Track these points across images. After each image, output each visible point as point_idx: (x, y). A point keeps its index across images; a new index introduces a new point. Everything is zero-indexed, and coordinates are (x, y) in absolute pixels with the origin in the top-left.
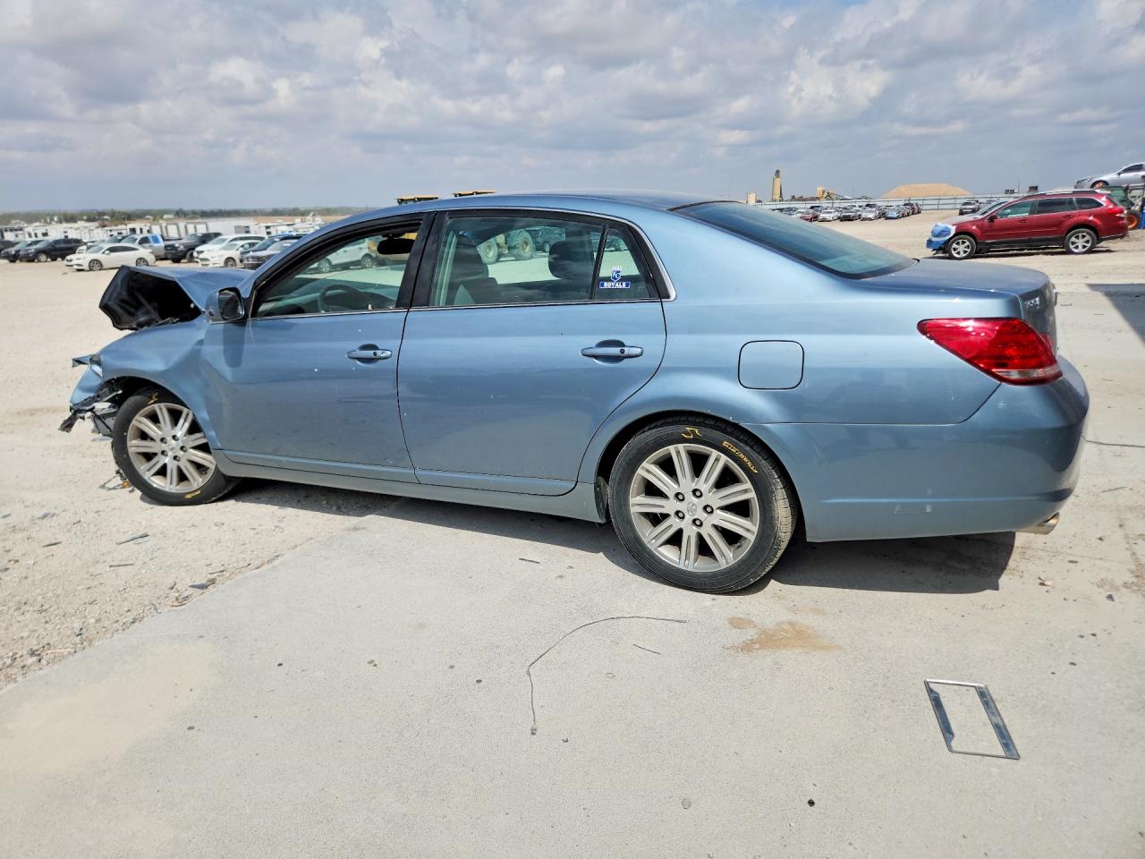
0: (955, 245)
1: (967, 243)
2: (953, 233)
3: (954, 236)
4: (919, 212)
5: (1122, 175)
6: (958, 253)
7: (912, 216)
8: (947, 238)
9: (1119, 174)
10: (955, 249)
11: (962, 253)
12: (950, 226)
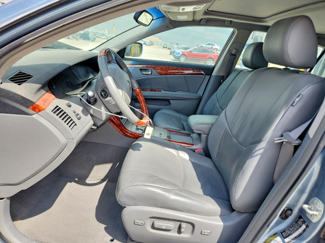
0: (181, 58)
1: (184, 58)
2: (181, 54)
3: (182, 55)
4: (153, 45)
5: (207, 45)
6: (182, 60)
7: (152, 46)
8: (180, 55)
9: (206, 45)
10: (181, 59)
11: (183, 60)
12: (180, 52)
